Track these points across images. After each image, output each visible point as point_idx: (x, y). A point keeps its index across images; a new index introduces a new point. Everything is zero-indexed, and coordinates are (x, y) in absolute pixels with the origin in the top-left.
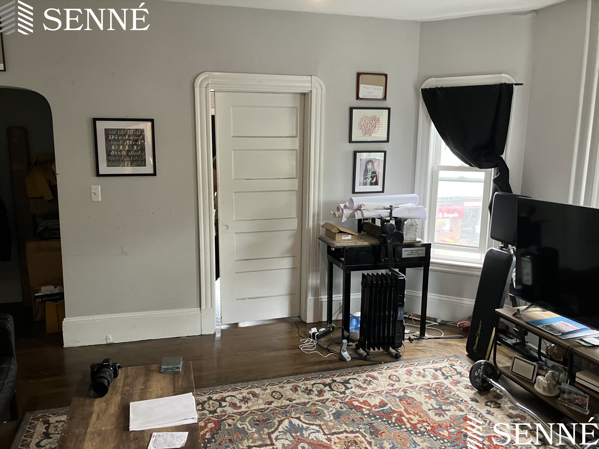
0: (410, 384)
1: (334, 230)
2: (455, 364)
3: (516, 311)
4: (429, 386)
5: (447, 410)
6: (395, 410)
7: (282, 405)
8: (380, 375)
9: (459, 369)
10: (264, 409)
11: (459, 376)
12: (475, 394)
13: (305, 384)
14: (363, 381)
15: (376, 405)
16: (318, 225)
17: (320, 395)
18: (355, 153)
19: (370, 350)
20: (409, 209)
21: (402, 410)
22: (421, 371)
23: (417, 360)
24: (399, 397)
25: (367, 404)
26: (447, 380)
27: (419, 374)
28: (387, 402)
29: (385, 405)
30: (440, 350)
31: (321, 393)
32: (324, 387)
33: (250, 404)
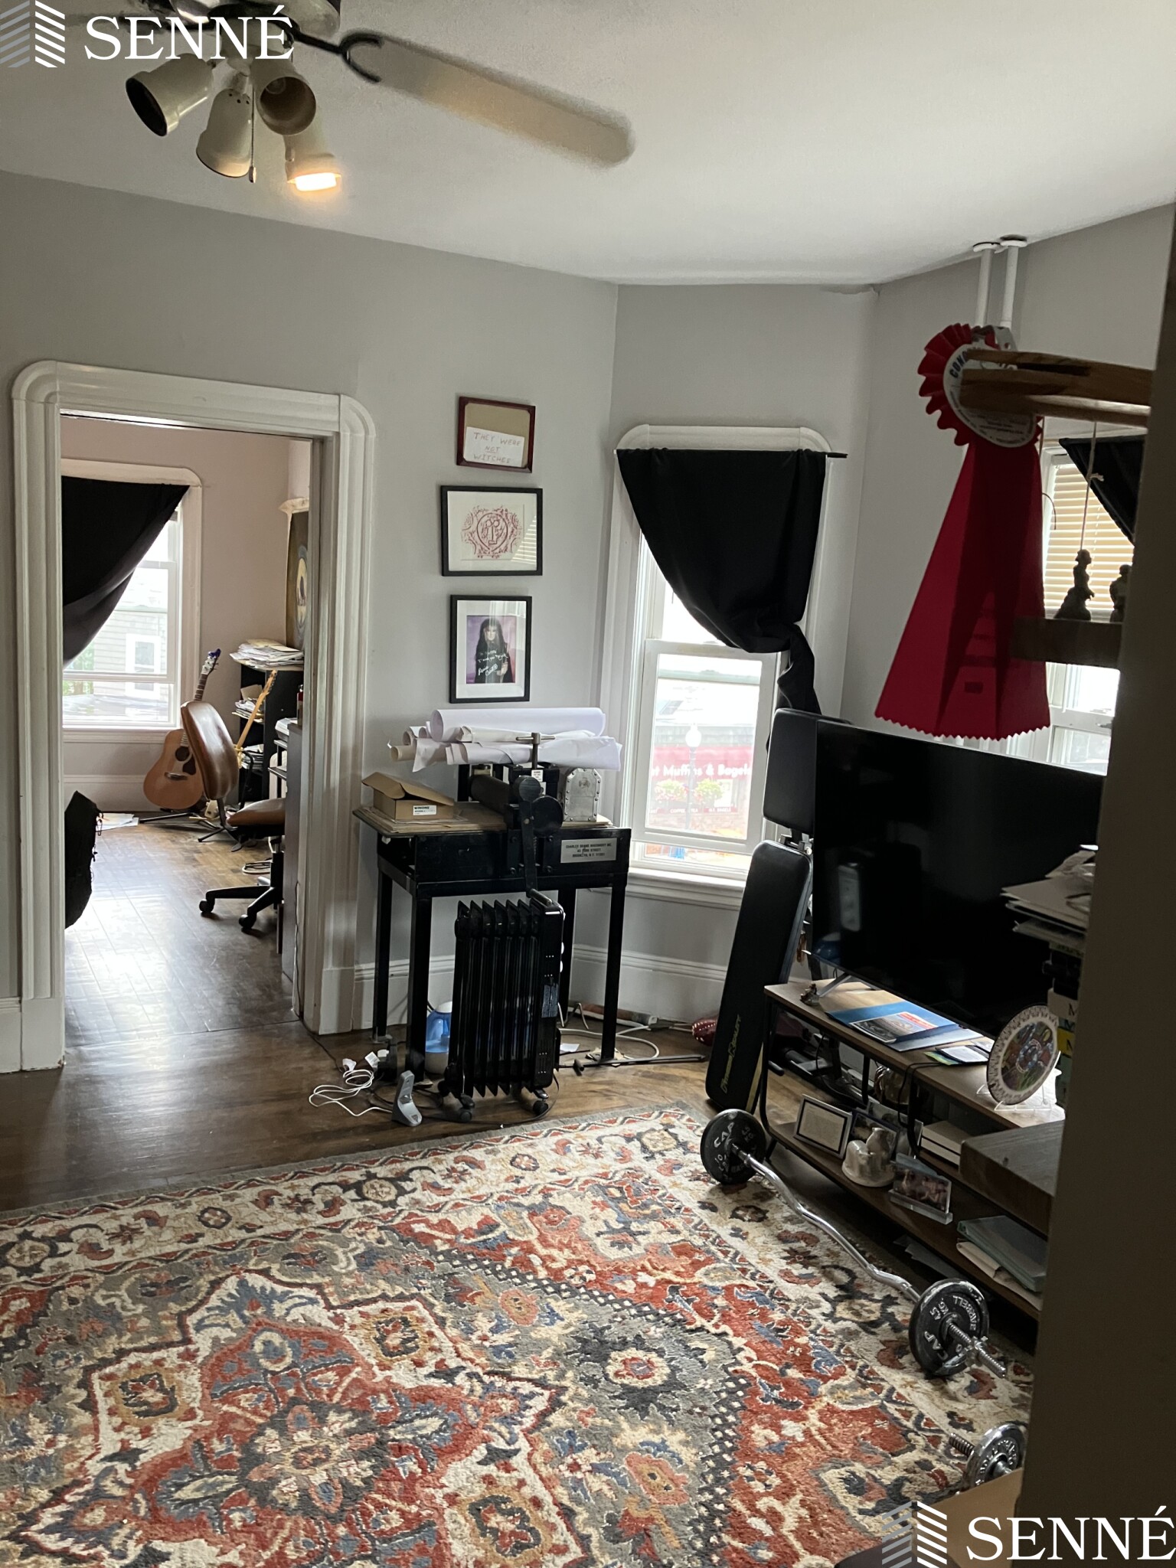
0: (560, 1174)
1: (391, 793)
2: (677, 1123)
3: (808, 990)
4: (606, 1178)
5: (640, 1233)
6: (516, 1238)
7: (226, 1241)
8: (491, 1157)
9: (684, 1134)
10: (175, 1253)
11: (681, 1150)
12: (711, 1191)
13: (293, 1187)
14: (446, 1172)
15: (471, 1229)
16: (355, 777)
17: (330, 1211)
18: (453, 600)
19: (471, 1095)
20: (579, 744)
21: (533, 1238)
22: (591, 1143)
23: (585, 1117)
24: (528, 1208)
25: (448, 1228)
26: (652, 1162)
27: (586, 1150)
28: (499, 1220)
29: (494, 1226)
30: (644, 1091)
31: (332, 1206)
32: (344, 1192)
33: (137, 1244)
